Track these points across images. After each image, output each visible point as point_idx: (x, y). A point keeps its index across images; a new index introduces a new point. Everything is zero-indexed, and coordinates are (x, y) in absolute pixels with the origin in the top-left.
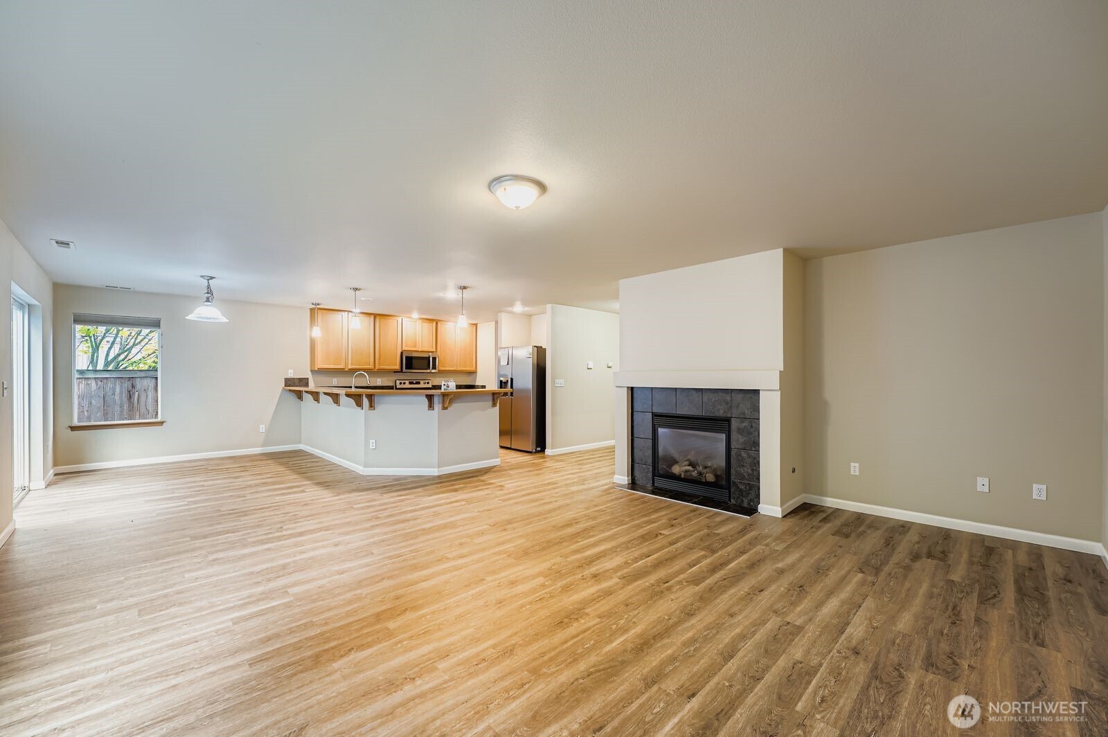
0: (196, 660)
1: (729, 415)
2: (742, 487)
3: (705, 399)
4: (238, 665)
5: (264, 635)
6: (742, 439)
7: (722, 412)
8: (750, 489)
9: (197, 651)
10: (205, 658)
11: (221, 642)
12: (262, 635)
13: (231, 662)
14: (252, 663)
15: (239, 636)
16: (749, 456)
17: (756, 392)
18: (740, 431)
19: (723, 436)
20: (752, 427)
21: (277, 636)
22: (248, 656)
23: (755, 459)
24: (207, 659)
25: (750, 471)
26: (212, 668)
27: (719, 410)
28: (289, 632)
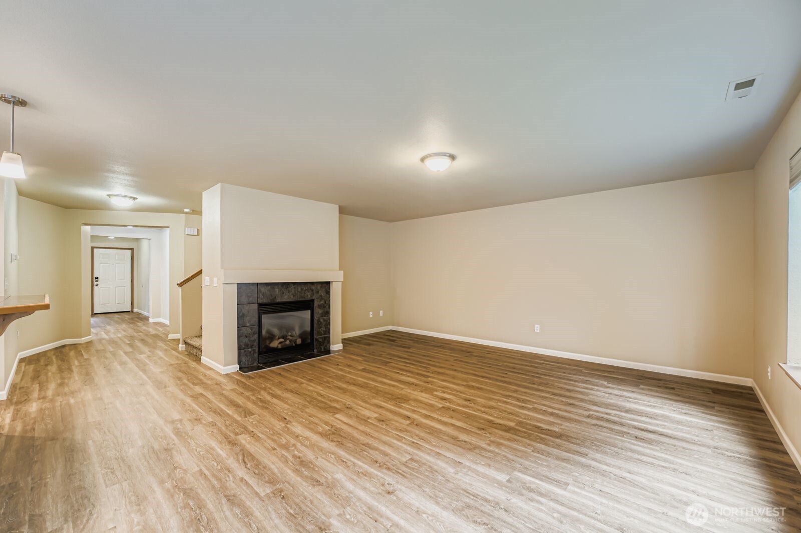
0: (610, 478)
1: (313, 298)
2: (321, 340)
3: (299, 289)
4: (593, 459)
5: (563, 464)
6: (320, 311)
7: (309, 296)
8: (325, 340)
9: (605, 484)
10: (604, 476)
11: (588, 478)
12: (564, 464)
13: (593, 463)
14: (585, 455)
15: (575, 474)
16: (324, 320)
17: (328, 283)
18: (319, 306)
19: (309, 312)
20: (325, 303)
21: (558, 458)
22: (583, 460)
23: (327, 321)
24: (603, 474)
25: (324, 329)
26: (605, 467)
27: (308, 296)
28: (550, 456)
